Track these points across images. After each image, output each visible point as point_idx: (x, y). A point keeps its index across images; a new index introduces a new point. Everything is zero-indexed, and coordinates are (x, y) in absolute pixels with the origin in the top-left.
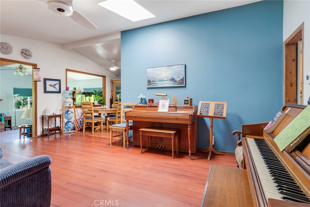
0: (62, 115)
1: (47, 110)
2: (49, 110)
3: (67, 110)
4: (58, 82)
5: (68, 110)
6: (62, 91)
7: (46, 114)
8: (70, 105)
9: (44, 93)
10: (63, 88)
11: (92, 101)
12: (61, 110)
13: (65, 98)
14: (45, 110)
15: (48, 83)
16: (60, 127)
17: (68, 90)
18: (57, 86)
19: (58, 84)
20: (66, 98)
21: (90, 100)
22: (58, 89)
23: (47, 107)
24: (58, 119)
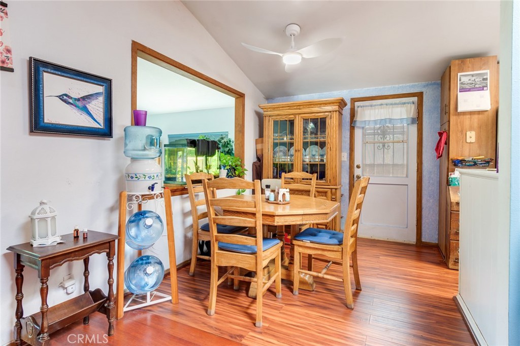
0: (116, 241)
1: (44, 219)
2: (53, 218)
3: (136, 210)
4: (100, 89)
5: (140, 206)
6: (117, 131)
7: (34, 237)
8: (152, 188)
9: (31, 131)
10: (122, 118)
11: (214, 171)
12: (112, 209)
13: (129, 161)
14: (32, 220)
15: (52, 84)
16: (106, 294)
17: (145, 125)
18: (97, 107)
19: (101, 99)
20: (134, 159)
21: (208, 167)
22: (100, 117)
23: (42, 203)
24: (98, 260)
